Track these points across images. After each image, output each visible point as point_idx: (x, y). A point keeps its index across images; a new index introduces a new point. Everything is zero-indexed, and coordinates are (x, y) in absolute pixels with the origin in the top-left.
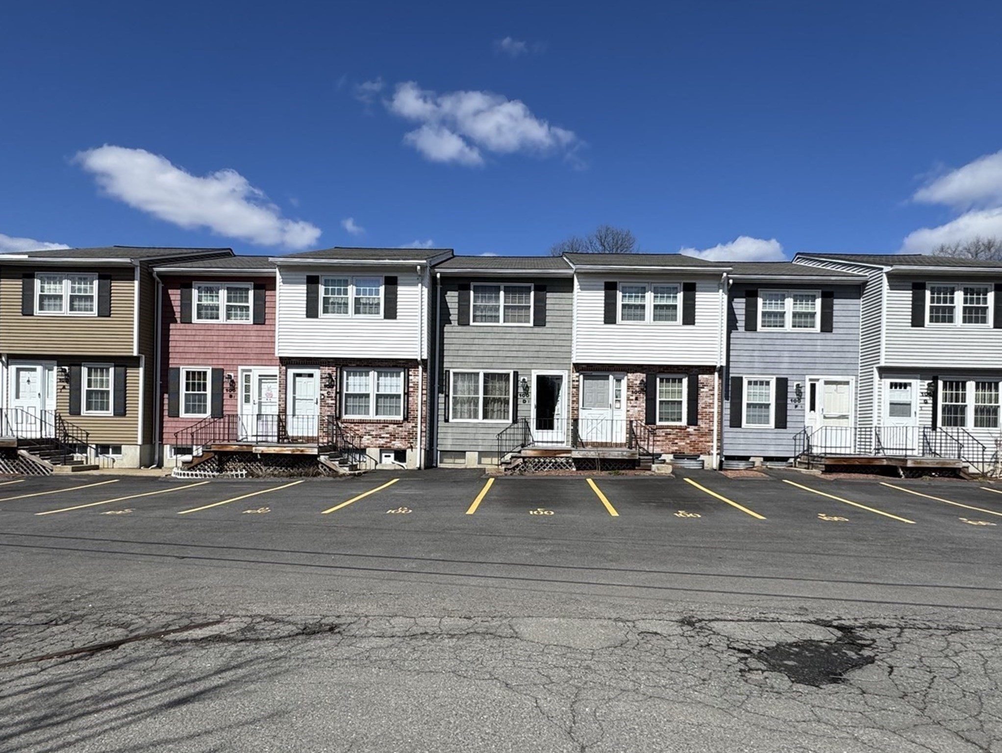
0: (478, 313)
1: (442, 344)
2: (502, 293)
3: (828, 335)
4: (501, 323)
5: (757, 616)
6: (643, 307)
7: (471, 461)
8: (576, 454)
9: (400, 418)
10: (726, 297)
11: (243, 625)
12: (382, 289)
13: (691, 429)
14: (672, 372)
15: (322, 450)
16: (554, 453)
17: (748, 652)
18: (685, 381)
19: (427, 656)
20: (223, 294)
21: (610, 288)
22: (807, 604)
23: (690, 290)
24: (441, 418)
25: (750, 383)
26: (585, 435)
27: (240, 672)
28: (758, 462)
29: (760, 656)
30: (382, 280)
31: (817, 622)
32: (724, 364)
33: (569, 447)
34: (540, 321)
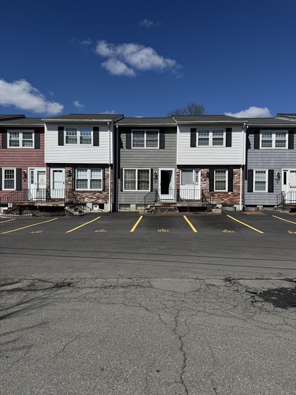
0: (135, 143)
1: (119, 157)
2: (145, 134)
3: (292, 151)
4: (145, 148)
5: (259, 277)
6: (208, 139)
7: (133, 208)
8: (179, 205)
9: (101, 190)
10: (245, 134)
11: (29, 284)
12: (92, 132)
13: (230, 193)
14: (221, 168)
15: (66, 204)
16: (169, 204)
17: (255, 293)
18: (227, 172)
19: (112, 296)
20: (21, 135)
21: (193, 131)
22: (282, 272)
23: (229, 131)
24: (119, 190)
25: (256, 172)
26: (182, 196)
27: (27, 305)
28: (261, 207)
29: (261, 295)
30: (92, 129)
31: (287, 280)
32: (245, 164)
33: (175, 202)
34: (162, 146)
